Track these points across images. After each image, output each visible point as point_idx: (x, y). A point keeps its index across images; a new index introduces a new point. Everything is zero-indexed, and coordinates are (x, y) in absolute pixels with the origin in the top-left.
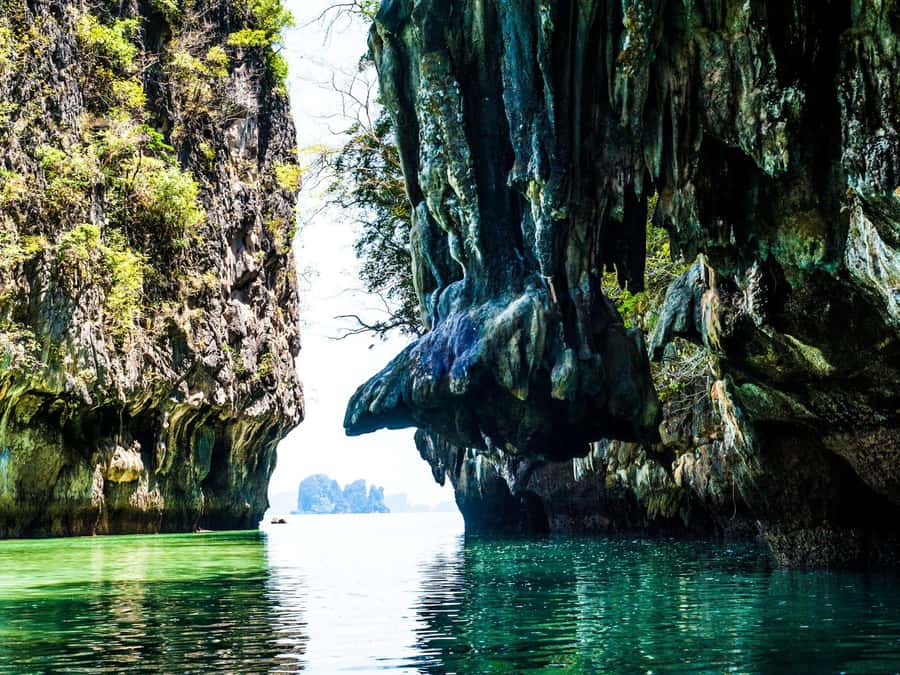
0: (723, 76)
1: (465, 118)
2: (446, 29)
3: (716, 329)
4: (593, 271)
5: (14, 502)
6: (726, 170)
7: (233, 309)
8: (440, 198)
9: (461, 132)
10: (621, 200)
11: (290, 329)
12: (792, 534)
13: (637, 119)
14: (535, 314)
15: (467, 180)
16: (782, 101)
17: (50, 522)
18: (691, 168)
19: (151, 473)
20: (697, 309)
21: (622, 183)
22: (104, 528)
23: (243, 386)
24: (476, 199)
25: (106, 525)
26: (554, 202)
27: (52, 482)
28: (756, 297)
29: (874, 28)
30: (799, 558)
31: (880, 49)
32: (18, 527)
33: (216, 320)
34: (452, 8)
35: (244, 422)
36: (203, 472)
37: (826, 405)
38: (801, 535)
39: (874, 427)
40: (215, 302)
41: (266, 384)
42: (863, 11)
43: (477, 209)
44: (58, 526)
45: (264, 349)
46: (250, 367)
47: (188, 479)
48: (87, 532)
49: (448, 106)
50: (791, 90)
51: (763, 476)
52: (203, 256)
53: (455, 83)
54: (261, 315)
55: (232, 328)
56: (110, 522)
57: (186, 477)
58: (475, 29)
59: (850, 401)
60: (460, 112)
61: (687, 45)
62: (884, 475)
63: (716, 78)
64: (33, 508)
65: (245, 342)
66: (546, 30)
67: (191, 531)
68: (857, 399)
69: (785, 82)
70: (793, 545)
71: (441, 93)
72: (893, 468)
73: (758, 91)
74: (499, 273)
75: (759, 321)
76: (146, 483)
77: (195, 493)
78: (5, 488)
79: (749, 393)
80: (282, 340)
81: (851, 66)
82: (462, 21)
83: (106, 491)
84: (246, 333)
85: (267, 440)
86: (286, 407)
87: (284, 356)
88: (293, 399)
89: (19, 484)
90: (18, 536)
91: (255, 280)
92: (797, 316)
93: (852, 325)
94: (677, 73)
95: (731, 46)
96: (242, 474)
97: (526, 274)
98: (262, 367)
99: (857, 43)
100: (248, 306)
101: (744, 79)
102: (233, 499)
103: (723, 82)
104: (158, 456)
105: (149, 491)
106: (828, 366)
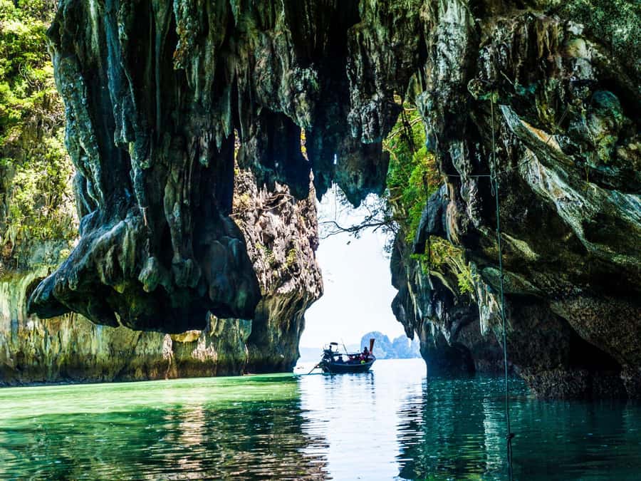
0: (267, 62)
1: (87, 101)
2: (74, 41)
3: (455, 230)
4: (185, 202)
5: (107, 358)
6: (282, 127)
7: (267, 219)
8: (78, 156)
9: (85, 111)
10: (206, 152)
11: (310, 232)
12: (539, 374)
13: (205, 96)
14: (127, 234)
15: (90, 143)
16: (303, 78)
17: (134, 371)
18: (255, 127)
19: (207, 335)
20: (443, 215)
21: (207, 140)
22: (173, 374)
23: (275, 273)
24: (98, 156)
25: (175, 372)
26: (140, 156)
27: (134, 343)
28: (473, 206)
29: (372, 23)
30: (544, 391)
31: (375, 38)
32: (111, 375)
33: (251, 228)
34: (78, 27)
35: (277, 298)
36: (246, 334)
37: (544, 282)
38: (544, 375)
39: (576, 296)
40: (250, 215)
41: (292, 271)
42: (364, 11)
43: (98, 163)
44: (139, 373)
45: (291, 245)
46: (280, 259)
47: (235, 338)
48: (161, 377)
49: (76, 94)
50: (308, 71)
51: (514, 333)
52: (241, 183)
53: (80, 78)
54: (288, 222)
55: (267, 233)
56: (178, 370)
57: (233, 337)
58: (93, 40)
59: (557, 278)
60: (84, 97)
61: (248, 42)
62: (589, 331)
63: (262, 65)
64: (121, 361)
65: (276, 242)
66: (122, 40)
67: (239, 375)
68: (561, 277)
69: (304, 65)
70: (540, 382)
71: (72, 85)
72: (593, 326)
73: (291, 72)
74: (112, 206)
75: (477, 224)
76: (204, 342)
77: (240, 348)
78: (101, 348)
79: (493, 275)
80: (305, 239)
81: (354, 51)
82: (84, 35)
83: (174, 348)
84: (276, 236)
85: (296, 310)
86: (308, 287)
87: (306, 251)
88: (313, 280)
89: (111, 345)
90: (111, 380)
91: (282, 197)
92: (505, 219)
93: (544, 224)
94: (241, 62)
95: (274, 41)
96: (277, 334)
97: (130, 206)
98: (289, 258)
99: (358, 34)
100: (278, 216)
101: (283, 64)
102: (271, 351)
103: (267, 67)
104: (212, 323)
105: (207, 347)
106: (534, 254)
